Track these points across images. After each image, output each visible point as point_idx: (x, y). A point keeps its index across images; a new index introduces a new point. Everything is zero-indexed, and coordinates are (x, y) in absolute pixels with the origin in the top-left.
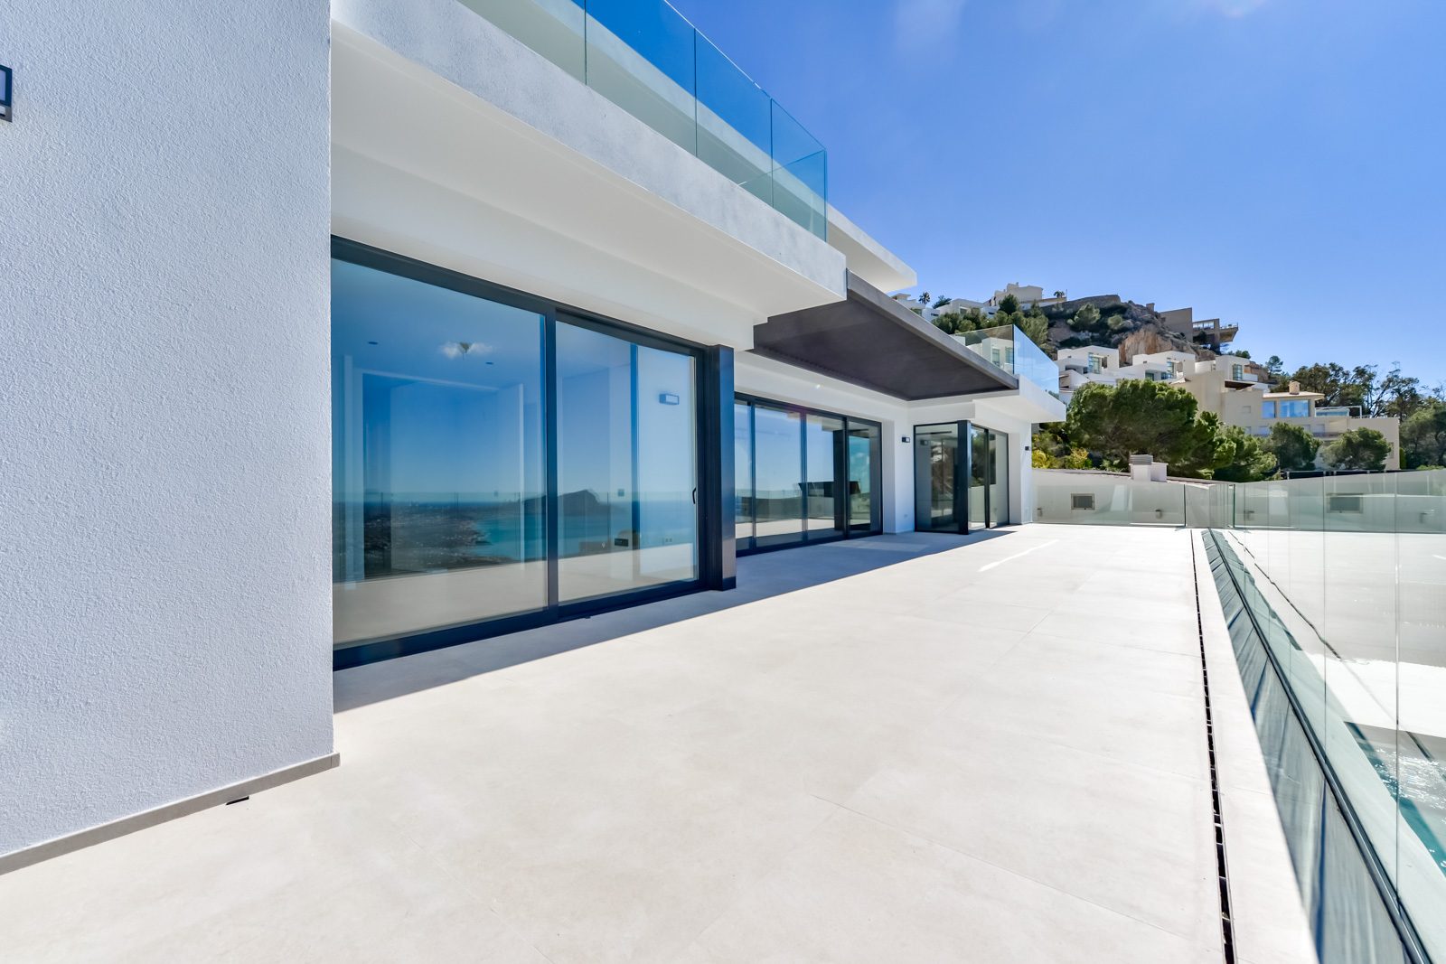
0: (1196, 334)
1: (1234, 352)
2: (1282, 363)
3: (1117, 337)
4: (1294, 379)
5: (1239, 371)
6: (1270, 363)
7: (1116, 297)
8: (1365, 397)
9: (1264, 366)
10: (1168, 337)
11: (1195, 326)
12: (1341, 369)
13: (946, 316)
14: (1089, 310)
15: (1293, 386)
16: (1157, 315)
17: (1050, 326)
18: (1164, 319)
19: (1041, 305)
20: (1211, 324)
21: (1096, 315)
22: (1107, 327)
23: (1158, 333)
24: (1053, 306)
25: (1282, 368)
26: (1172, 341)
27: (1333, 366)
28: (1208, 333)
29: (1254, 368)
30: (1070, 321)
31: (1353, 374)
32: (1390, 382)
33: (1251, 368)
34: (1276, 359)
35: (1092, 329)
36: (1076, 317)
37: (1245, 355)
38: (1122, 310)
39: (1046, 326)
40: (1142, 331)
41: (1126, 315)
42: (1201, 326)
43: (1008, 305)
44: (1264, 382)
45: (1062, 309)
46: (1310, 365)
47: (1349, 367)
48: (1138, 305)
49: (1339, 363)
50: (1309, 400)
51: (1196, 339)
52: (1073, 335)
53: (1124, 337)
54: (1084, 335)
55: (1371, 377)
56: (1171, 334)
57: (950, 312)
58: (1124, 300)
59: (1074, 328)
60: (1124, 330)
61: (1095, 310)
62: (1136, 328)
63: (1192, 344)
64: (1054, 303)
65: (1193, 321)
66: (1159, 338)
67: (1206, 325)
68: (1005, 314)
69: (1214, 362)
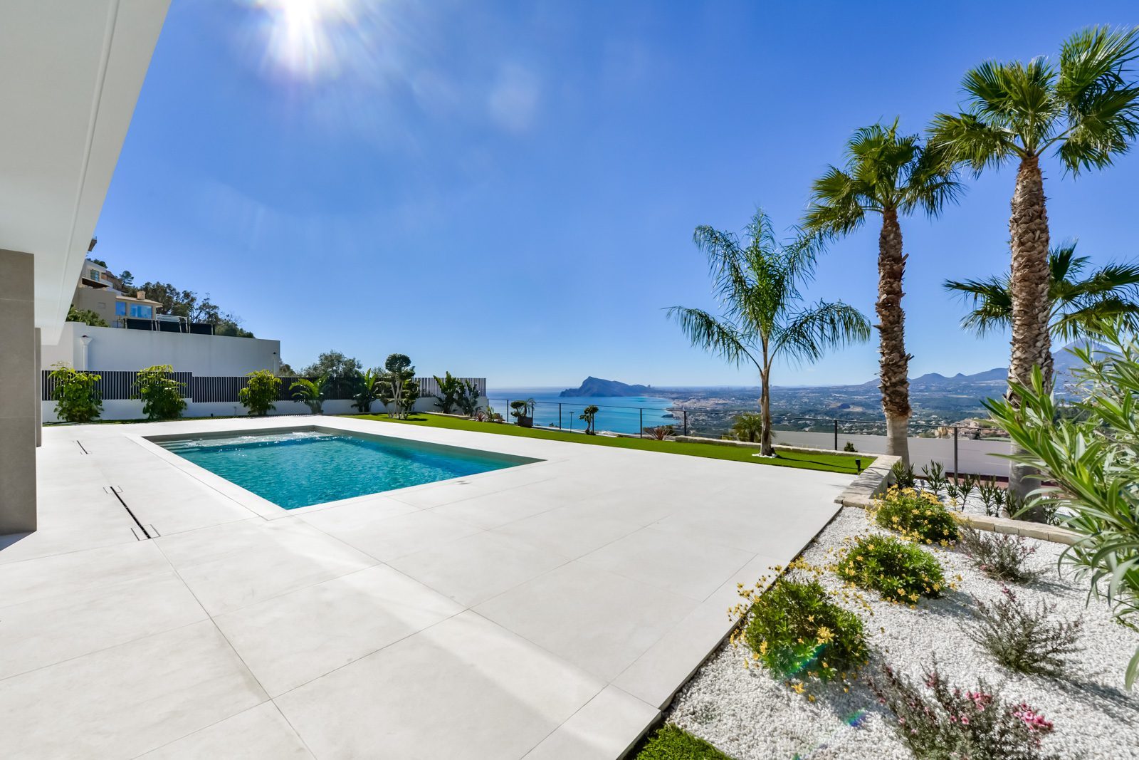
1: (92, 259)
2: (133, 278)
4: (141, 290)
5: (96, 276)
6: (123, 276)
8: (190, 313)
9: (119, 277)
12: (174, 290)
15: (141, 295)
25: (132, 282)
27: (169, 286)
29: (109, 276)
31: (182, 295)
32: (205, 306)
33: (108, 276)
34: (127, 274)
37: (102, 264)
44: (118, 289)
46: (154, 282)
47: (180, 290)
49: (174, 286)
50: (152, 307)
55: (193, 300)
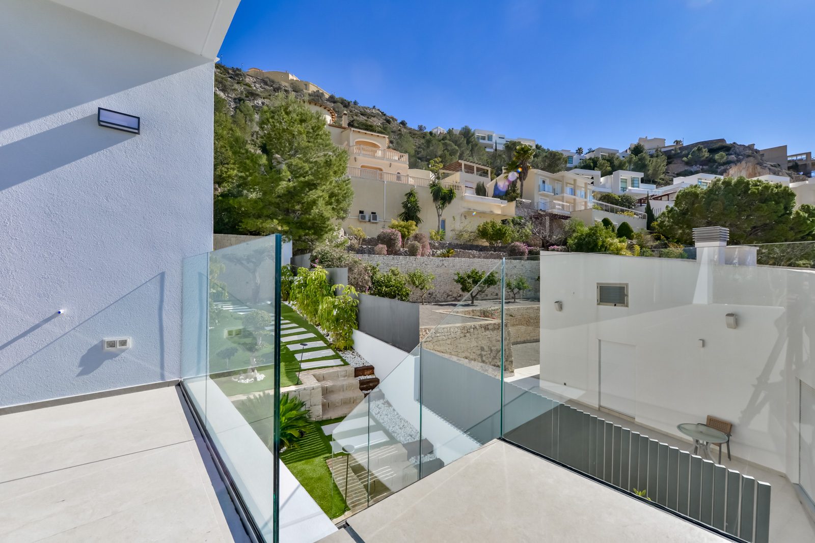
0: (791, 164)
3: (722, 168)
7: (723, 140)
10: (766, 167)
11: (789, 159)
13: (590, 159)
14: (699, 150)
16: (757, 151)
17: (669, 163)
18: (763, 155)
19: (663, 150)
20: (804, 157)
21: (706, 154)
22: (715, 161)
23: (758, 164)
24: (672, 150)
26: (769, 169)
28: (800, 163)
30: (685, 159)
35: (703, 163)
36: (690, 156)
38: (727, 149)
39: (665, 163)
40: (743, 162)
41: (731, 152)
42: (794, 158)
43: (637, 150)
45: (679, 151)
48: (740, 145)
51: (789, 168)
52: (687, 168)
53: (728, 167)
54: (694, 168)
56: (768, 164)
57: (593, 157)
58: (729, 142)
59: (687, 163)
60: (728, 163)
61: (704, 150)
62: (739, 161)
63: (787, 172)
64: (673, 148)
65: (788, 155)
66: (759, 167)
67: (799, 157)
68: (633, 156)
69: (807, 182)
